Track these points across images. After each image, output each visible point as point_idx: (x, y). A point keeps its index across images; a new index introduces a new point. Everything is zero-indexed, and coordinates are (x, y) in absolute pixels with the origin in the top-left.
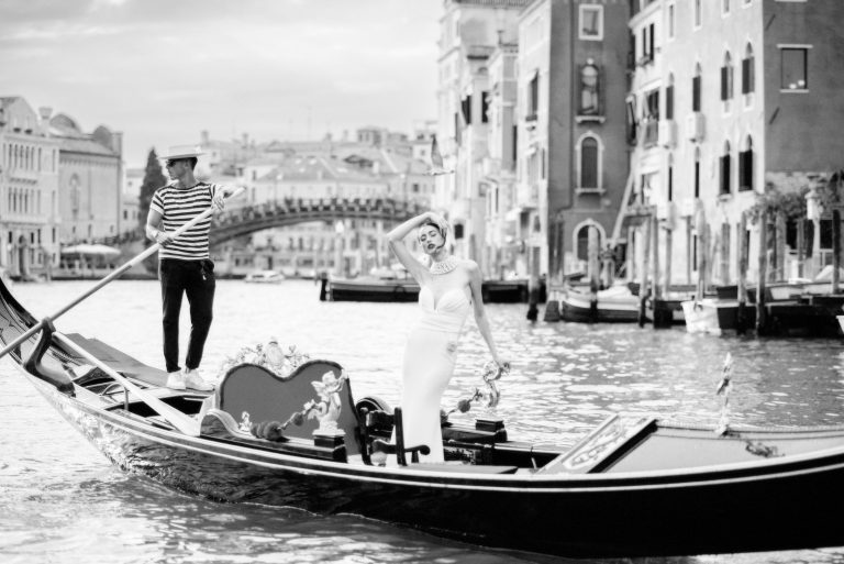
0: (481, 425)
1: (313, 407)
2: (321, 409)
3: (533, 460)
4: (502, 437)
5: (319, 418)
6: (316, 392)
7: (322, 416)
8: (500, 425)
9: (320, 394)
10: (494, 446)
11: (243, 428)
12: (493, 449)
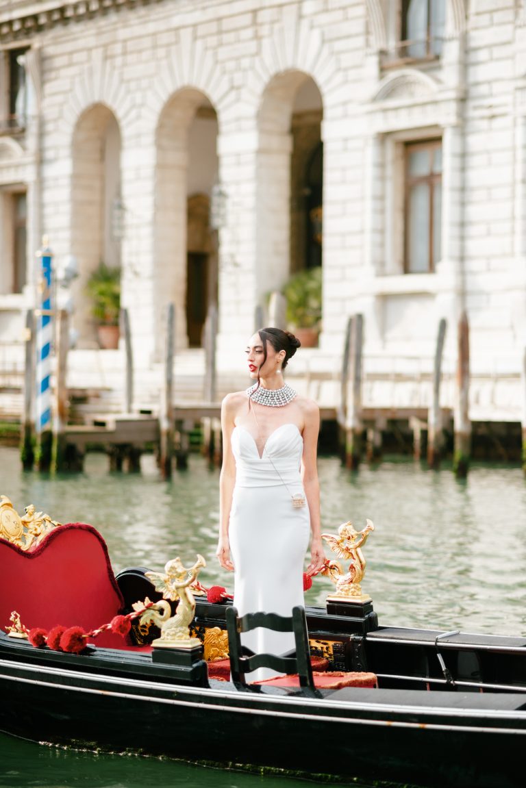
0: (334, 607)
1: (148, 608)
2: (161, 611)
3: (439, 656)
4: (372, 624)
5: (158, 623)
6: (153, 587)
7: (164, 620)
8: (368, 607)
9: (159, 590)
10: (365, 636)
11: (12, 634)
12: (365, 642)
